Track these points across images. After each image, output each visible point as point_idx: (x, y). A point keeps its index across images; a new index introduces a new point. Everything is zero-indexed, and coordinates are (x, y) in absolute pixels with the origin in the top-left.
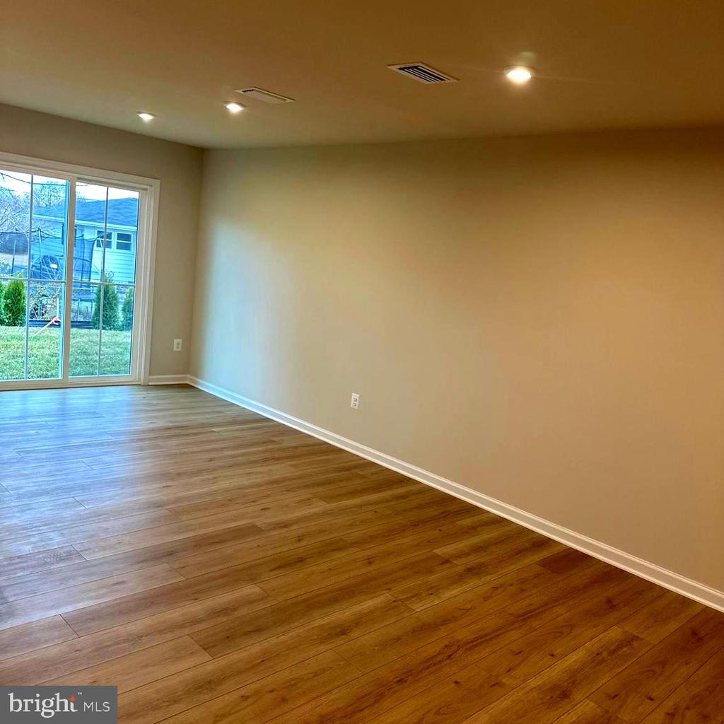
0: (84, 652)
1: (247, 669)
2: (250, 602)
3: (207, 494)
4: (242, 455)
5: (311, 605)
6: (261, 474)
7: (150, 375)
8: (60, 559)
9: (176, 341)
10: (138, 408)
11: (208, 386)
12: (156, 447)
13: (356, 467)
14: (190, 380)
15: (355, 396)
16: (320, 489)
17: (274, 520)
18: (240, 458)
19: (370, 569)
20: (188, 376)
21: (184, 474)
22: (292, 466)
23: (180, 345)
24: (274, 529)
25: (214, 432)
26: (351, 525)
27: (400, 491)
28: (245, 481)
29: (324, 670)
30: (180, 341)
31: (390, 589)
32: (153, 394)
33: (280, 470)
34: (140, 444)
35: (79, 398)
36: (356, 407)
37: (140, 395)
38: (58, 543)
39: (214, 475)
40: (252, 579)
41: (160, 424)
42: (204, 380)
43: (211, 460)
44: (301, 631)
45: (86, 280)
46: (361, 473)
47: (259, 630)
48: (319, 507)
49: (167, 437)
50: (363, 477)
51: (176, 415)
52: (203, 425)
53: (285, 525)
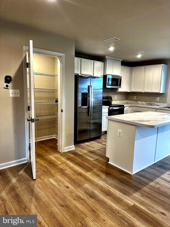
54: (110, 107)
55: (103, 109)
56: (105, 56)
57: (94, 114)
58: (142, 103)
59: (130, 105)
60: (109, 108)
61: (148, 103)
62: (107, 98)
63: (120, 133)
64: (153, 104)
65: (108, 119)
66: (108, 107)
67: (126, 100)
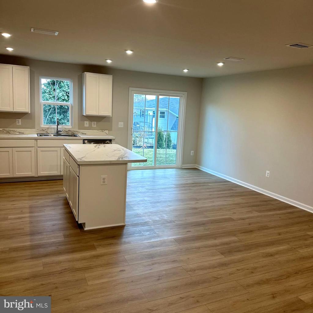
0: (183, 250)
1: (238, 262)
2: (235, 242)
3: (212, 206)
4: (222, 194)
5: (258, 246)
6: (231, 201)
7: (183, 164)
8: (169, 223)
9: (192, 152)
10: (181, 176)
11: (204, 169)
12: (190, 189)
13: (269, 201)
14: (197, 167)
15: (268, 172)
16: (255, 208)
17: (238, 217)
18: (221, 195)
19: (279, 236)
20: (196, 165)
21: (202, 199)
22: (242, 199)
23: (193, 153)
24: (239, 220)
25: (209, 185)
26: (270, 221)
27: (289, 210)
28: (225, 203)
29: (266, 266)
30: (193, 151)
31: (289, 244)
32: (185, 171)
33: (238, 200)
34: (183, 188)
35: (159, 172)
36: (268, 177)
37: (180, 172)
38: (166, 218)
39: (213, 200)
40: (235, 235)
41: (189, 182)
42: (202, 166)
43: (210, 195)
44: (255, 253)
45: (151, 131)
46: (272, 203)
47: (240, 251)
48: (256, 214)
49: (193, 186)
50: (273, 205)
51: (194, 179)
52: (205, 183)
53: (243, 219)
64: (10, 130)
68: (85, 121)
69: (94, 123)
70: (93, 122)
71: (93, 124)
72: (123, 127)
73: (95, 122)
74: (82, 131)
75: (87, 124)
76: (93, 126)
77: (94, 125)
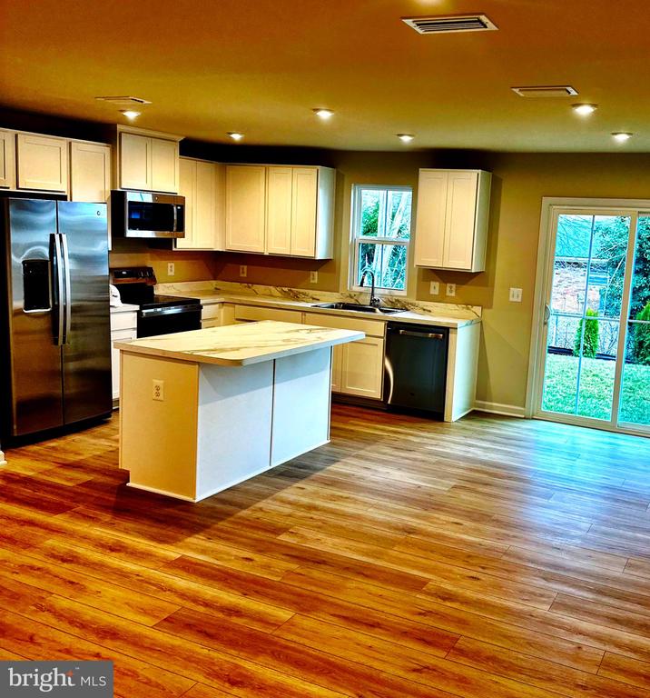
54: (142, 308)
55: (112, 316)
56: (115, 126)
57: (76, 336)
58: (267, 292)
59: (222, 300)
60: (139, 313)
61: (286, 289)
62: (133, 272)
63: (158, 388)
64: (300, 293)
65: (122, 351)
66: (137, 307)
67: (215, 279)
68: (433, 280)
69: (451, 288)
70: (449, 285)
71: (448, 289)
72: (520, 300)
73: (454, 286)
74: (422, 303)
75: (435, 287)
76: (448, 294)
77: (451, 292)
